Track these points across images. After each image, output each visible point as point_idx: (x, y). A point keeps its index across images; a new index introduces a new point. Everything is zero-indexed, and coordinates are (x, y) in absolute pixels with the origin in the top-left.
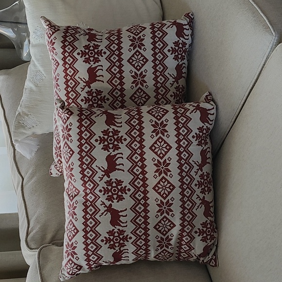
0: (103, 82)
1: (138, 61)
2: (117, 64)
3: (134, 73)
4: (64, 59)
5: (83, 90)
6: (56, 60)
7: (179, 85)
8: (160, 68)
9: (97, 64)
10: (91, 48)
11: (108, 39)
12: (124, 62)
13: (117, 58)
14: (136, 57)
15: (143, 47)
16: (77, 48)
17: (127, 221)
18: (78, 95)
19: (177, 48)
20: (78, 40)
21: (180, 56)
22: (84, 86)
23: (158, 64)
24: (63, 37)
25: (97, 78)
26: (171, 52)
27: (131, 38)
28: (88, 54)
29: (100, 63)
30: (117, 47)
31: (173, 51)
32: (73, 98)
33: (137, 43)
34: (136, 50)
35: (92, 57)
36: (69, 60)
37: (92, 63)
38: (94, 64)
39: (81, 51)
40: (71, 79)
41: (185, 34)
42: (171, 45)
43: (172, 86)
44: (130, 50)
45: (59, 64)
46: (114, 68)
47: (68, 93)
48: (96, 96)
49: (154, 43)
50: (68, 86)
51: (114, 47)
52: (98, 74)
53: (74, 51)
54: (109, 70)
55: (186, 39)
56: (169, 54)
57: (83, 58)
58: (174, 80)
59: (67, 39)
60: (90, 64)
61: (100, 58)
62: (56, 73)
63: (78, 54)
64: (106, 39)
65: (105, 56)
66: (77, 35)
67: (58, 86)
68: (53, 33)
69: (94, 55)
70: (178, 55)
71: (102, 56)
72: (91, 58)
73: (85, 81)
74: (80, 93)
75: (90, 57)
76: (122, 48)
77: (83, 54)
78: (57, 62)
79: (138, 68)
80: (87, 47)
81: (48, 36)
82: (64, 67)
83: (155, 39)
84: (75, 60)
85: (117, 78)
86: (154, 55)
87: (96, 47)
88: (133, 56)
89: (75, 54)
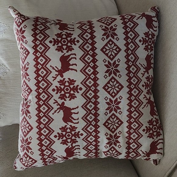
0: (76, 71)
1: (111, 50)
2: (91, 53)
3: (107, 62)
4: (35, 47)
5: (54, 79)
6: (26, 49)
7: (149, 75)
8: (132, 58)
9: (70, 53)
10: (64, 37)
11: (80, 28)
12: (98, 51)
13: (90, 47)
14: (110, 46)
15: (115, 37)
16: (49, 36)
17: (78, 119)
18: (49, 84)
19: (147, 39)
20: (49, 28)
21: (149, 47)
22: (56, 75)
23: (130, 53)
24: (33, 25)
25: (71, 67)
26: (142, 42)
27: (104, 28)
28: (60, 42)
29: (73, 52)
30: (89, 36)
31: (144, 41)
32: (43, 87)
33: (109, 32)
34: (109, 39)
35: (65, 45)
36: (41, 48)
37: (65, 51)
38: (67, 52)
39: (54, 39)
40: (42, 68)
41: (154, 26)
42: (142, 36)
43: (143, 76)
44: (103, 39)
45: (29, 53)
46: (87, 57)
47: (39, 82)
48: (69, 86)
49: (126, 33)
50: (38, 75)
51: (87, 36)
52: (71, 62)
53: (46, 39)
54: (82, 59)
55: (154, 31)
56: (140, 44)
57: (56, 46)
58: (145, 70)
59: (38, 27)
60: (62, 52)
61: (73, 46)
62: (26, 62)
63: (51, 42)
64: (78, 28)
65: (78, 45)
66: (48, 24)
67: (28, 75)
68: (23, 21)
69: (67, 43)
70: (148, 45)
71: (75, 45)
72: (64, 47)
73: (57, 69)
74: (52, 82)
75: (63, 45)
76: (95, 37)
77: (56, 42)
78: (27, 51)
79: (112, 57)
80: (59, 35)
81: (18, 25)
82: (35, 55)
83: (127, 29)
84: (47, 48)
85: (91, 67)
86: (127, 45)
87: (69, 35)
88: (106, 45)
89: (47, 42)
